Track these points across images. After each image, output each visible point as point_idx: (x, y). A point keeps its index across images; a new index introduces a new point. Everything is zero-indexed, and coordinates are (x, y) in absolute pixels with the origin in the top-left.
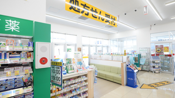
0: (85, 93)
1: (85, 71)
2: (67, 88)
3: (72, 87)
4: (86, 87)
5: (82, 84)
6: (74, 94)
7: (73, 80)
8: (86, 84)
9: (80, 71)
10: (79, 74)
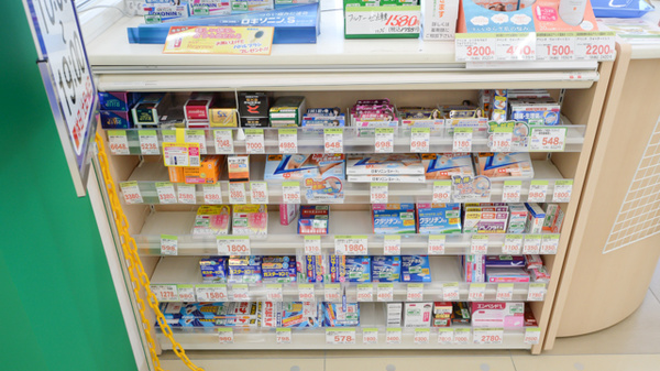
0: (524, 269)
1: (566, 51)
2: (312, 173)
3: (365, 186)
4: (538, 223)
5: (483, 181)
6: (381, 238)
7: (385, 122)
8: (543, 189)
9: (490, 41)
10: (461, 68)
